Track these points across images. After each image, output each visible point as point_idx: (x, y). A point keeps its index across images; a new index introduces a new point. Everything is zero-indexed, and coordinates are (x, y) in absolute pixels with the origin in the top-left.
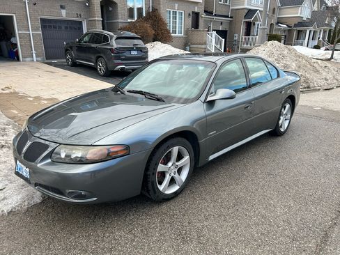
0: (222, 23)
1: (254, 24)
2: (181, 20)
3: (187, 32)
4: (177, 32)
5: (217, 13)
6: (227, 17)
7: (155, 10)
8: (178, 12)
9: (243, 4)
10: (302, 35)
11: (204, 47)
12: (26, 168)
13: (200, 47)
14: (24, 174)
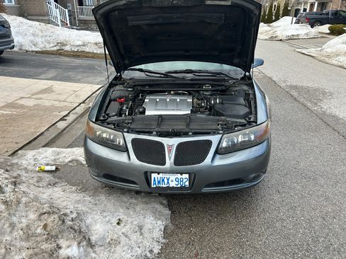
11: (46, 18)
12: (179, 176)
13: (41, 18)
14: (173, 184)
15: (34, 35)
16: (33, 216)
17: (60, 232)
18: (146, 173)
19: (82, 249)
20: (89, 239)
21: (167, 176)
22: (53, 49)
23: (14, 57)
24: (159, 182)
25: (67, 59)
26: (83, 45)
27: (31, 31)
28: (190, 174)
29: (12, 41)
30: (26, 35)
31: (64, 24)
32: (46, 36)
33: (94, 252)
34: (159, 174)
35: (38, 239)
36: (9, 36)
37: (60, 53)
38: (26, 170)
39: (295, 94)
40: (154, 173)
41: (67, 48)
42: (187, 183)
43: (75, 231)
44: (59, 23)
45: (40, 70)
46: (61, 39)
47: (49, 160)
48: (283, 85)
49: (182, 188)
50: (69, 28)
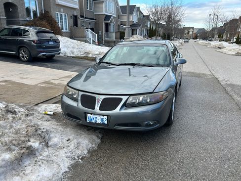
0: (90, 24)
1: (110, 25)
2: (66, 20)
3: (70, 29)
4: (64, 29)
5: (86, 16)
6: (93, 19)
7: (46, 12)
8: (63, 14)
9: (103, 12)
10: (135, 32)
11: (85, 39)
12: (102, 117)
13: (82, 39)
14: (99, 121)
15: (73, 48)
16: (24, 126)
17: (33, 135)
18: (85, 113)
19: (41, 145)
20: (47, 143)
21: (96, 116)
22: (82, 56)
23: (60, 59)
24: (91, 120)
25: (88, 62)
26: (99, 54)
27: (72, 45)
28: (107, 116)
29: (60, 50)
30: (69, 47)
31: (94, 42)
32: (79, 48)
33: (48, 149)
34: (91, 114)
35: (21, 135)
36: (58, 47)
37: (85, 58)
38: (39, 112)
39: (228, 89)
40: (89, 113)
41: (90, 55)
42: (106, 122)
43: (41, 137)
44: (91, 42)
45: (71, 66)
46: (88, 50)
47: (52, 110)
48: (223, 83)
49: (103, 124)
50: (96, 45)
